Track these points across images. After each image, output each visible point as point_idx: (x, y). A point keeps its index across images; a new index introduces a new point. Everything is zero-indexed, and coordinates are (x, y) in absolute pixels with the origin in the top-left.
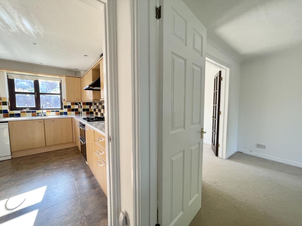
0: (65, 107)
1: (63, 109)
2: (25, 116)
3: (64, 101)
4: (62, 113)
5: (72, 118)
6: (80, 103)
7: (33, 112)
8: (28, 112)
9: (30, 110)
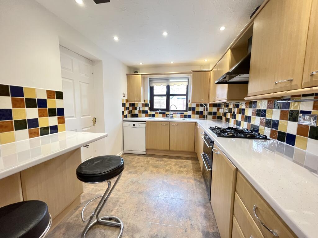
0: (190, 109)
1: (187, 111)
2: (158, 117)
3: (189, 102)
4: (186, 116)
5: (196, 124)
6: (206, 105)
7: (163, 113)
8: (160, 113)
9: (162, 111)
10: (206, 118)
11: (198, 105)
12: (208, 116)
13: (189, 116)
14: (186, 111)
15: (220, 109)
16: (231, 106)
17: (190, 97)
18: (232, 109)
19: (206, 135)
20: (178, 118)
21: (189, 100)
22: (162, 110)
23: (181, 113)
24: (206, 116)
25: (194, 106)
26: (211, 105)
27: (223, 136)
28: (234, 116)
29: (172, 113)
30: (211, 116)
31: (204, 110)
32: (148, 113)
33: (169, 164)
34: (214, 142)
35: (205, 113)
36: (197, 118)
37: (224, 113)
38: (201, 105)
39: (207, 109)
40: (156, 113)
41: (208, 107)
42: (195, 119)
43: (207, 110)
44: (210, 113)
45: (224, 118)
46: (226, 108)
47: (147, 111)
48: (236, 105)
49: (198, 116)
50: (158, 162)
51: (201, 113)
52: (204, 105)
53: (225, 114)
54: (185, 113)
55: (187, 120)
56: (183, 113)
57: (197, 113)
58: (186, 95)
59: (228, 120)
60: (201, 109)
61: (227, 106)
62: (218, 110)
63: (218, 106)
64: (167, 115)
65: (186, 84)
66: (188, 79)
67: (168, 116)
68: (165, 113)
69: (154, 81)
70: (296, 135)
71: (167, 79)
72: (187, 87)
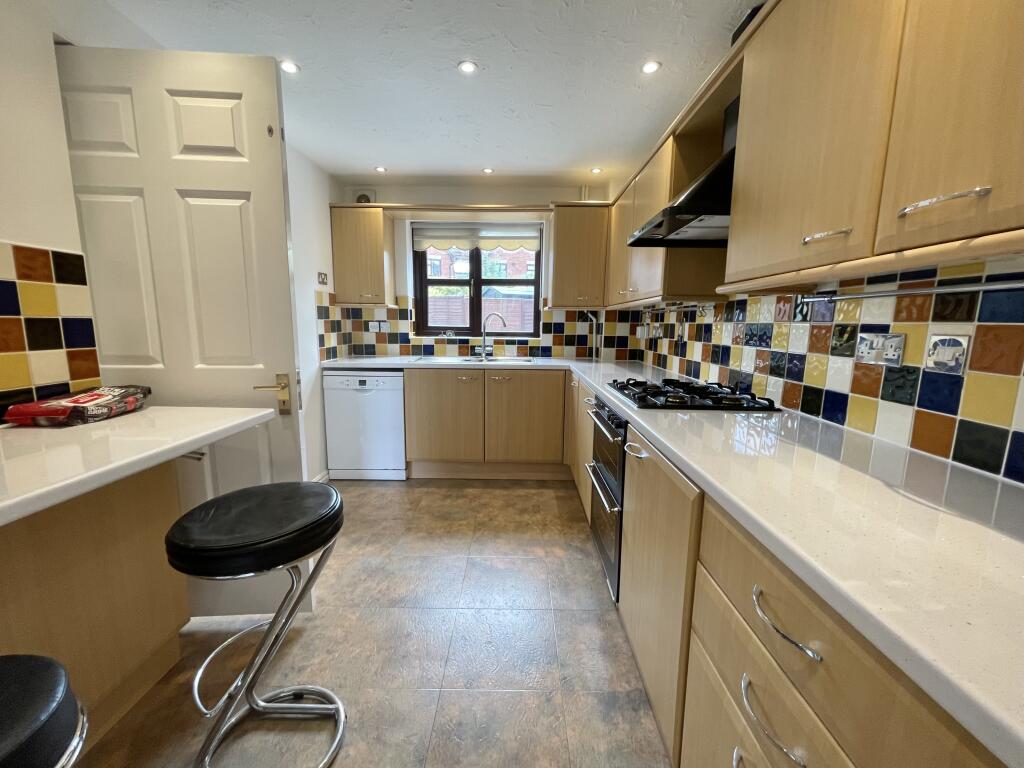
0: (548, 328)
1: (539, 336)
2: (444, 354)
3: (545, 305)
4: (534, 352)
5: (567, 374)
6: (595, 314)
7: (461, 341)
8: (451, 342)
9: (457, 334)
10: (597, 355)
11: (570, 316)
12: (603, 350)
13: (546, 352)
14: (536, 334)
15: (639, 329)
16: (671, 318)
17: (546, 290)
18: (673, 326)
19: (601, 404)
20: (508, 358)
21: (545, 300)
22: (458, 331)
23: (520, 342)
24: (597, 349)
25: (559, 317)
26: (611, 316)
27: (654, 406)
28: (680, 348)
29: (490, 340)
30: (613, 351)
31: (591, 332)
32: (408, 341)
33: (485, 505)
34: (627, 422)
35: (595, 341)
36: (568, 358)
37: (651, 340)
38: (582, 317)
39: (599, 327)
40: (437, 341)
41: (602, 320)
42: (562, 360)
43: (599, 331)
44: (609, 342)
45: (650, 355)
46: (657, 324)
47: (407, 334)
48: (686, 314)
49: (572, 349)
50: (448, 501)
51: (582, 340)
52: (589, 315)
53: (653, 344)
54: (532, 342)
55: (539, 362)
56: (526, 342)
57: (570, 341)
58: (536, 282)
59: (661, 361)
60: (581, 328)
61: (659, 316)
62: (633, 332)
63: (632, 317)
64: (473, 348)
65: (537, 248)
66: (541, 231)
67: (478, 350)
68: (467, 341)
69: (430, 234)
70: (850, 394)
71: (472, 230)
72: (539, 254)
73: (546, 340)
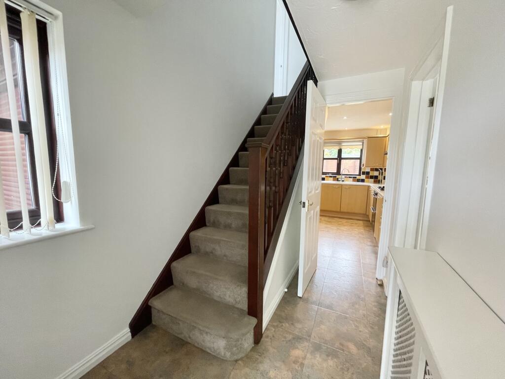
0: (364, 173)
2: (328, 180)
3: (363, 166)
4: (358, 180)
5: (369, 187)
6: (381, 169)
7: (334, 177)
8: (330, 177)
9: (332, 174)
10: (381, 182)
11: (372, 170)
12: (383, 181)
13: (363, 181)
14: (360, 175)
17: (364, 161)
20: (350, 182)
21: (363, 165)
22: (333, 173)
23: (354, 177)
24: (381, 180)
25: (368, 170)
29: (343, 176)
31: (379, 174)
36: (371, 183)
38: (377, 170)
41: (383, 171)
43: (382, 174)
49: (373, 180)
51: (376, 177)
54: (358, 177)
55: (360, 184)
56: (356, 177)
57: (372, 177)
58: (360, 159)
60: (376, 173)
64: (338, 179)
65: (361, 147)
66: (363, 143)
68: (336, 177)
71: (340, 143)
72: (362, 150)
73: (363, 177)
